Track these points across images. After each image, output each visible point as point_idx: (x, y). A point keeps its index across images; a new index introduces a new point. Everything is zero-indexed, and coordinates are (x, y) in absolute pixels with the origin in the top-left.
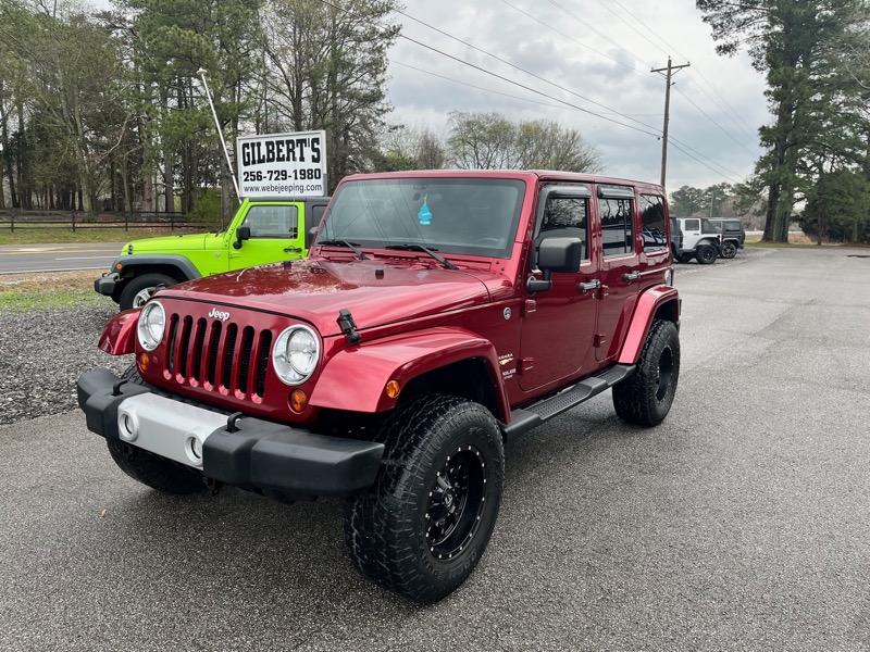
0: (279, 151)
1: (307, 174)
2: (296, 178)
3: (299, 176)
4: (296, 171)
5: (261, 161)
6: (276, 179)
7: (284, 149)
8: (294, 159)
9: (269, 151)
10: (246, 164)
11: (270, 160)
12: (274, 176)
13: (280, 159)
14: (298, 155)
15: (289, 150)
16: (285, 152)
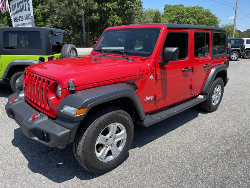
0: (20, 7)
1: (28, 17)
2: (25, 20)
3: (26, 18)
4: (25, 16)
5: (17, 12)
6: (21, 20)
7: (21, 5)
8: (24, 11)
9: (18, 7)
10: (14, 15)
11: (19, 12)
12: (20, 19)
13: (21, 11)
14: (25, 8)
15: (23, 6)
16: (21, 8)
